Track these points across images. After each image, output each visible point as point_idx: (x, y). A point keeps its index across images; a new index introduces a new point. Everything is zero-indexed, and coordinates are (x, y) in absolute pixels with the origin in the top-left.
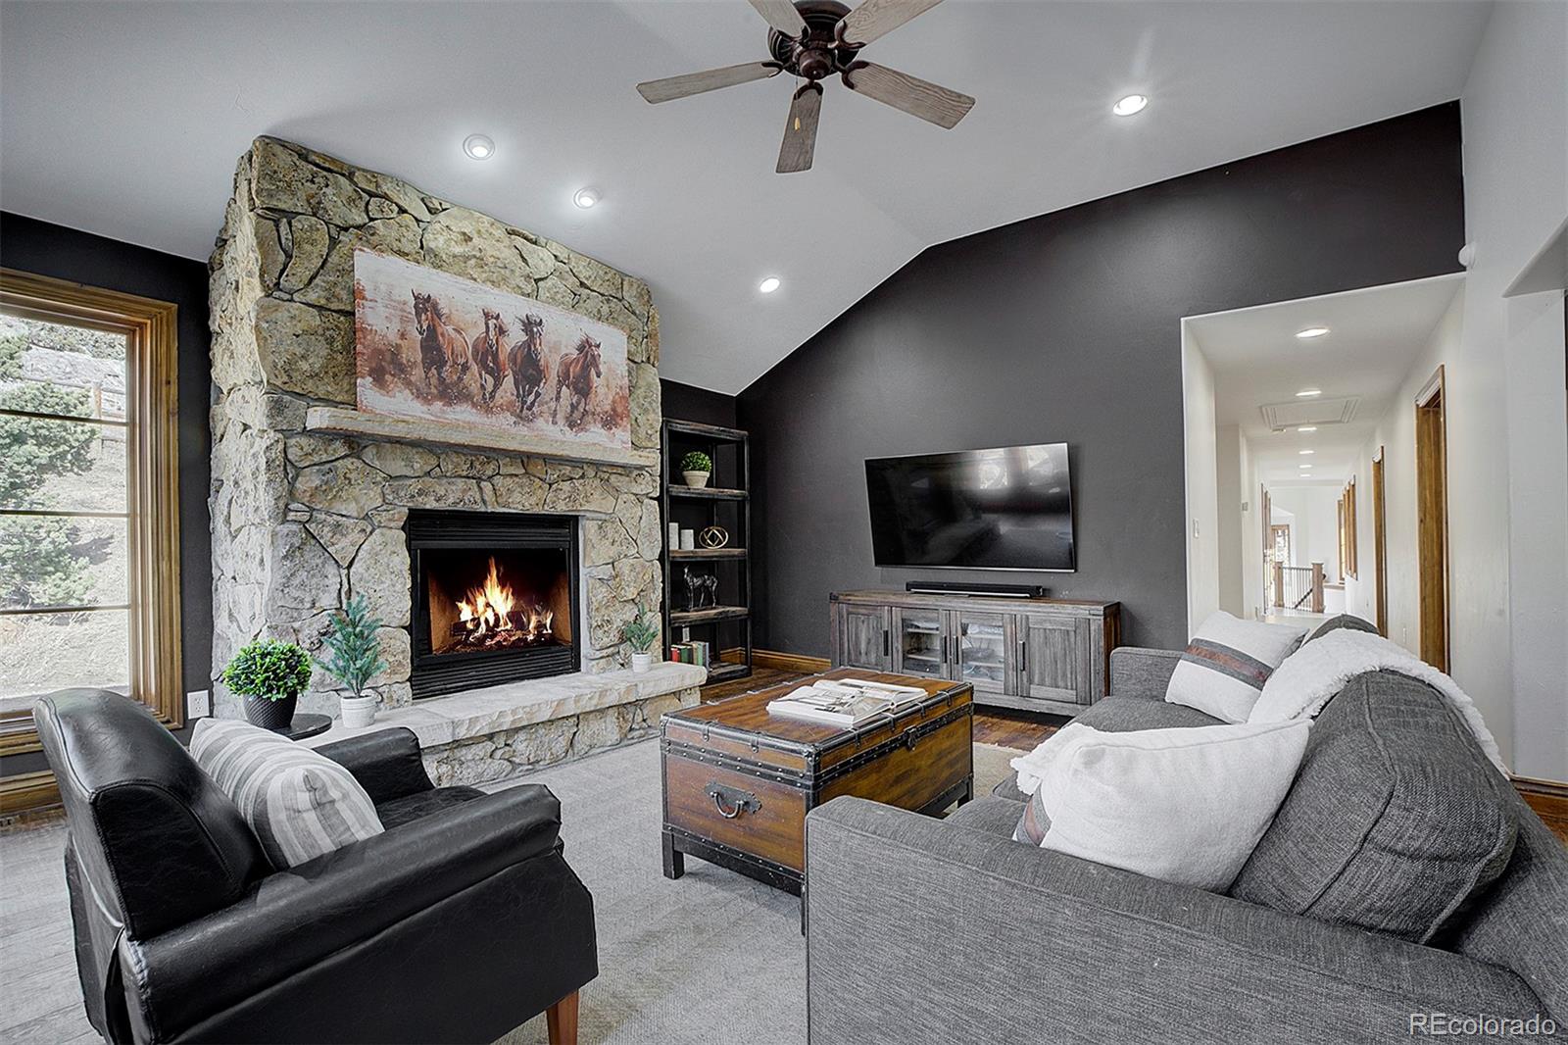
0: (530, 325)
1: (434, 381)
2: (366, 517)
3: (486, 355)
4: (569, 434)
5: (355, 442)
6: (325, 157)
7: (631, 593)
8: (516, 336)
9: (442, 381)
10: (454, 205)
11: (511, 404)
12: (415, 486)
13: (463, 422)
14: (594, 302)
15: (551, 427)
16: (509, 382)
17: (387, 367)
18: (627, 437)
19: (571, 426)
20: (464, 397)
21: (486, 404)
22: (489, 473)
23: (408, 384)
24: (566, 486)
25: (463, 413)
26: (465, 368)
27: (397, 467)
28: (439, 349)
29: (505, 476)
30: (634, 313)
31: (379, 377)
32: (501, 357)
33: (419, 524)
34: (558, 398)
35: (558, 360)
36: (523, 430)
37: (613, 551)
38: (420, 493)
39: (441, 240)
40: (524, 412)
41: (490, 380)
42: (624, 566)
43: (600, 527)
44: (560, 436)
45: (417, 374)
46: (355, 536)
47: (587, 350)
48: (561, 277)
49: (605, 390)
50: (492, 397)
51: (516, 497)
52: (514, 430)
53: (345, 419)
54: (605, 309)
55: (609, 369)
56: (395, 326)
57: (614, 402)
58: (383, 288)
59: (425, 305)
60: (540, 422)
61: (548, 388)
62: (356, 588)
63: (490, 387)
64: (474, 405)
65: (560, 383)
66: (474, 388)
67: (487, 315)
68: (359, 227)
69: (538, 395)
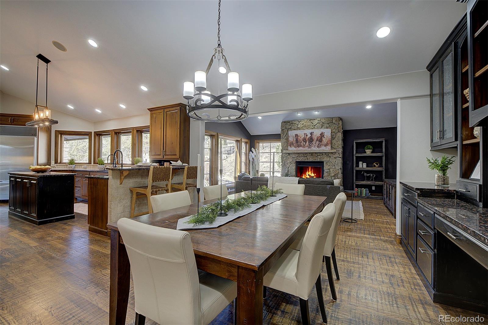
0: (311, 134)
1: (297, 145)
2: (290, 162)
3: (304, 140)
4: (317, 149)
5: (289, 154)
6: (287, 121)
7: (333, 175)
8: (309, 135)
9: (298, 144)
10: (302, 120)
11: (308, 146)
12: (296, 158)
13: (301, 150)
14: (326, 125)
15: (314, 148)
16: (308, 143)
17: (291, 144)
18: (330, 147)
19: (318, 147)
20: (301, 146)
21: (304, 147)
22: (306, 156)
23: (294, 146)
24: (319, 157)
25: (301, 148)
26: (301, 142)
27: (294, 156)
28: (298, 141)
29: (308, 156)
30: (335, 124)
31: (290, 146)
32: (307, 139)
33: (298, 163)
34: (316, 143)
35: (316, 137)
36: (309, 149)
37: (329, 167)
38: (296, 159)
39: (300, 126)
40: (310, 147)
41: (305, 143)
42: (331, 170)
43: (326, 163)
44: (316, 149)
45: (295, 145)
46: (289, 165)
47: (322, 135)
48: (319, 123)
49: (325, 140)
50: (305, 145)
51: (310, 159)
52: (308, 150)
53: (288, 152)
54: (328, 126)
55: (327, 136)
56: (293, 139)
57: (327, 142)
58: (291, 135)
59: (297, 135)
60: (312, 148)
61: (314, 142)
62: (289, 171)
63: (304, 144)
64: (302, 147)
65: (316, 141)
66: (302, 144)
67: (305, 134)
68: (290, 128)
69: (312, 143)
